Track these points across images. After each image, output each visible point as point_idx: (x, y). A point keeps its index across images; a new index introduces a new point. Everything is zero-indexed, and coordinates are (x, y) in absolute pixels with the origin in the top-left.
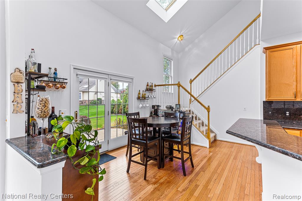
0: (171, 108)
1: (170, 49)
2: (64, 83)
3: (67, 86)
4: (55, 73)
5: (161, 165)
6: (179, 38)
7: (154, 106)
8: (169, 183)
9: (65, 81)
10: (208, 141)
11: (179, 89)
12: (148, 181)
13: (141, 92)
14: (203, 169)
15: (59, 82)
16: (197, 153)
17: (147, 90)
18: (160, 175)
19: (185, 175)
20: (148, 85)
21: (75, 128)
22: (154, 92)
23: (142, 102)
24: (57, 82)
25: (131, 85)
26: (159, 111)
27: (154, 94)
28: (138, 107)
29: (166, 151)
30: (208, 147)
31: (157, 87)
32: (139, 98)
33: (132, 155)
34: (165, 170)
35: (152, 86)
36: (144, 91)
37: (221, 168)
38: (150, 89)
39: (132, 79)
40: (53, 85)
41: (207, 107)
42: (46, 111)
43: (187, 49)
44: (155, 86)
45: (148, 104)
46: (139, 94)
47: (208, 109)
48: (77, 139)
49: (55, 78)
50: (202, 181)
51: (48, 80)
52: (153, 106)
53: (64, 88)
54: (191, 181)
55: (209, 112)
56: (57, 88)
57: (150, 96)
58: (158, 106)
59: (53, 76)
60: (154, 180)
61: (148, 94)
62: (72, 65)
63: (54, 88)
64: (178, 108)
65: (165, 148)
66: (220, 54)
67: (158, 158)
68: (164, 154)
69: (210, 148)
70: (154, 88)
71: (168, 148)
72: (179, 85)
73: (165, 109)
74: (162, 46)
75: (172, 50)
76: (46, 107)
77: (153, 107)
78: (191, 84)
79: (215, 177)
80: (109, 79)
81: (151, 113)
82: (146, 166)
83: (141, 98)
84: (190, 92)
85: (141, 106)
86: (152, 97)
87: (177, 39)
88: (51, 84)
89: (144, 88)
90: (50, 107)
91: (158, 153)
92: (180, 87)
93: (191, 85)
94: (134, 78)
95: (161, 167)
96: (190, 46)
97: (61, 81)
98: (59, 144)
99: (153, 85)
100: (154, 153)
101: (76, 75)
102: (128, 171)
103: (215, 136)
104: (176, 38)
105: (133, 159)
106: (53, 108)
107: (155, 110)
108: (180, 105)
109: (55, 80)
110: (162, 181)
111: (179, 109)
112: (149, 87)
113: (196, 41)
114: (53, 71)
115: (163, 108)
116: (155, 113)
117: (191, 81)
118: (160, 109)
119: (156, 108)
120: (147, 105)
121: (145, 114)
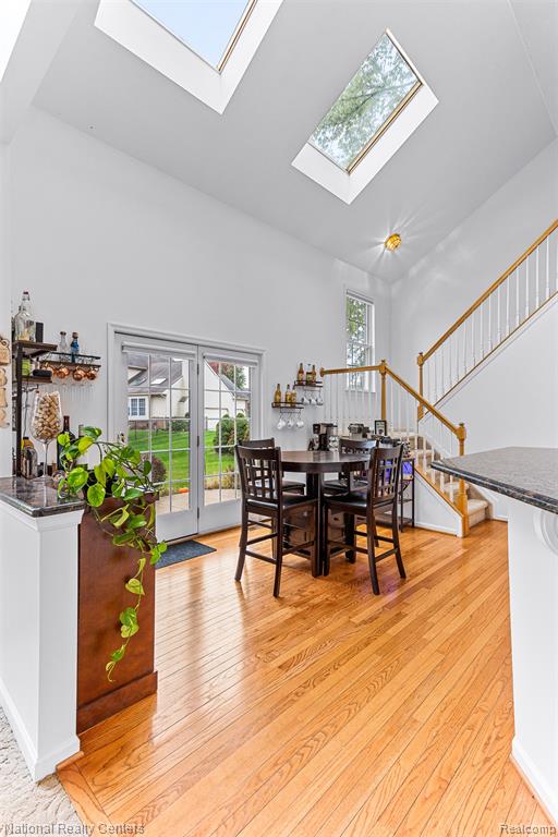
0: (362, 430)
1: (366, 275)
2: (94, 366)
3: (100, 374)
4: (74, 345)
5: (320, 568)
6: (389, 243)
7: (319, 425)
8: (331, 606)
9: (96, 362)
10: (459, 519)
11: (384, 379)
12: (282, 599)
13: (283, 390)
14: (429, 583)
15: (82, 365)
16: (425, 548)
17: (299, 383)
18: (314, 589)
19: (377, 592)
20: (301, 372)
21: (104, 455)
22: (317, 389)
23: (286, 416)
24: (77, 365)
25: (256, 372)
26: (332, 439)
27: (317, 394)
28: (275, 429)
29: (335, 536)
30: (460, 534)
31: (328, 376)
32: (276, 405)
33: (248, 540)
34: (331, 580)
35: (313, 374)
36: (291, 387)
37: (478, 582)
38: (307, 381)
39: (260, 355)
40: (69, 371)
41: (457, 426)
42: (52, 423)
43: (414, 271)
44: (323, 373)
45: (304, 420)
46: (278, 393)
47: (460, 433)
48: (107, 475)
49: (74, 356)
50: (417, 606)
51: (58, 360)
52: (315, 425)
53: (92, 377)
54: (389, 606)
55: (462, 440)
56: (79, 379)
57: (306, 401)
58: (329, 426)
59: (68, 350)
60: (297, 598)
61: (300, 394)
62: (113, 325)
63: (70, 379)
64: (381, 431)
65: (329, 529)
66: (502, 280)
67: (311, 549)
68: (328, 542)
69: (465, 537)
70: (318, 378)
71: (342, 529)
72: (384, 370)
73: (347, 433)
74: (341, 265)
75: (372, 275)
76: (52, 416)
77: (316, 428)
78: (421, 365)
79: (454, 601)
80: (200, 357)
81: (311, 444)
82: (278, 563)
83: (284, 404)
84: (418, 392)
85: (282, 424)
86: (313, 401)
87: (382, 246)
88: (64, 370)
89: (292, 378)
90: (61, 416)
91: (312, 539)
92: (387, 376)
93: (421, 369)
94: (264, 354)
95: (320, 574)
96: (423, 262)
97: (87, 361)
98: (73, 481)
99: (318, 371)
100: (303, 537)
101: (120, 348)
102: (238, 578)
103: (487, 509)
104: (381, 243)
105: (249, 548)
106: (66, 418)
107: (320, 436)
108: (385, 422)
109: (73, 361)
110: (317, 600)
111: (383, 434)
112: (304, 377)
113: (441, 247)
114: (69, 339)
115: (342, 431)
116: (320, 445)
117: (422, 359)
118: (335, 433)
119: (323, 430)
120: (300, 424)
121: (294, 445)
